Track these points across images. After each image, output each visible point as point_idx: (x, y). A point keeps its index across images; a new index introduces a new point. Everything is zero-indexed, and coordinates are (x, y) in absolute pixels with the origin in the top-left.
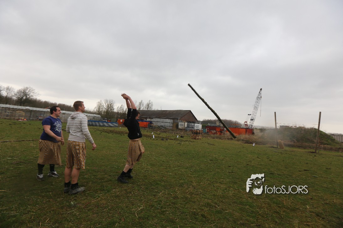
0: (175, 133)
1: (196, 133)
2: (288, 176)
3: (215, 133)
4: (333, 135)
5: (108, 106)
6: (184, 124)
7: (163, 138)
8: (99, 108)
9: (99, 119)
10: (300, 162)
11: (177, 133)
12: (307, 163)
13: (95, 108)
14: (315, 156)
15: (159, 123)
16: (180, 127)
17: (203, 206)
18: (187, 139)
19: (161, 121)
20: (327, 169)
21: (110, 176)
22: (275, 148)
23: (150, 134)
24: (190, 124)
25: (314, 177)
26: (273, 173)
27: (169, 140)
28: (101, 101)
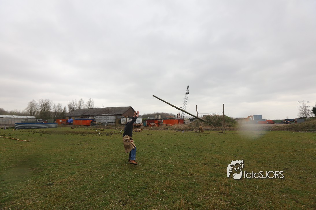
0: (118, 128)
3: (154, 125)
6: (126, 119)
7: (108, 133)
8: (31, 109)
9: (34, 120)
11: (120, 128)
15: (101, 120)
19: (104, 118)
23: (94, 131)
27: (113, 135)
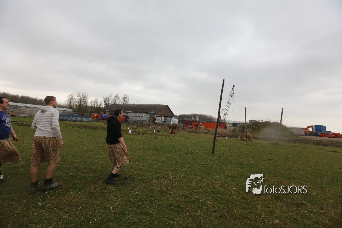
1: (172, 127)
2: (255, 166)
3: (191, 128)
4: (292, 128)
5: (81, 100)
6: (161, 119)
7: (140, 132)
8: (70, 102)
9: (71, 113)
10: (265, 153)
11: (153, 128)
12: (270, 154)
13: (65, 102)
14: (277, 147)
15: (135, 117)
16: (157, 121)
17: (178, 197)
18: (163, 134)
19: (138, 116)
20: (286, 158)
21: (83, 173)
22: (245, 140)
23: (127, 129)
24: (167, 118)
25: (276, 165)
26: (242, 163)
27: (145, 134)
28: (72, 94)
